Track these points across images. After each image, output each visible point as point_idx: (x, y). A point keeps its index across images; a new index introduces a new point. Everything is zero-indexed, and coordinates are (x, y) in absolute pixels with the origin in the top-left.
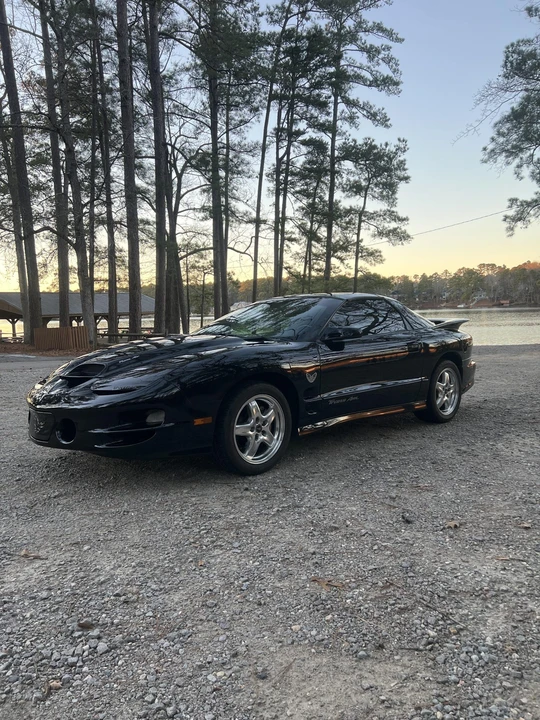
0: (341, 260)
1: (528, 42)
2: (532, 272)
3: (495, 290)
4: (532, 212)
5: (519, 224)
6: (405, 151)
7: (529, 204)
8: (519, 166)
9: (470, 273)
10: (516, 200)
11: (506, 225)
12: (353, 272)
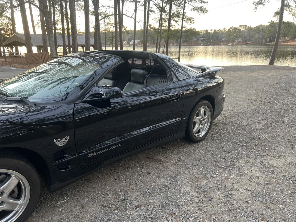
0: (176, 22)
3: (245, 37)
9: (235, 29)
11: (254, 6)
12: (180, 28)
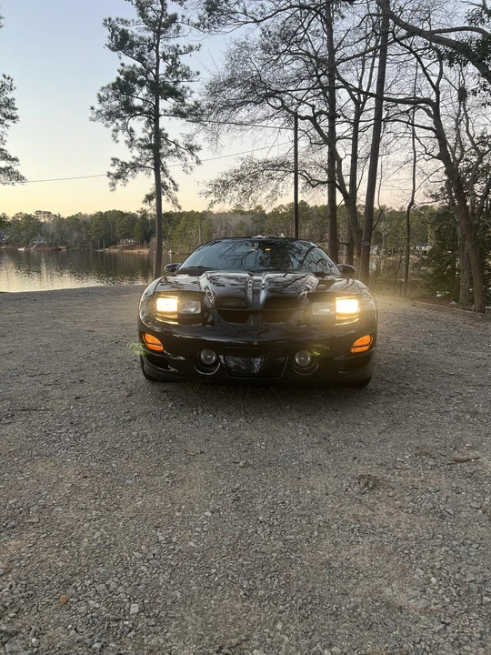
1: (126, 22)
2: (84, 222)
3: (53, 236)
4: (130, 173)
5: (120, 181)
6: (11, 89)
7: (127, 166)
8: (116, 131)
10: (118, 160)
11: (109, 180)
